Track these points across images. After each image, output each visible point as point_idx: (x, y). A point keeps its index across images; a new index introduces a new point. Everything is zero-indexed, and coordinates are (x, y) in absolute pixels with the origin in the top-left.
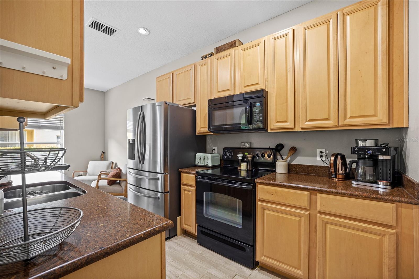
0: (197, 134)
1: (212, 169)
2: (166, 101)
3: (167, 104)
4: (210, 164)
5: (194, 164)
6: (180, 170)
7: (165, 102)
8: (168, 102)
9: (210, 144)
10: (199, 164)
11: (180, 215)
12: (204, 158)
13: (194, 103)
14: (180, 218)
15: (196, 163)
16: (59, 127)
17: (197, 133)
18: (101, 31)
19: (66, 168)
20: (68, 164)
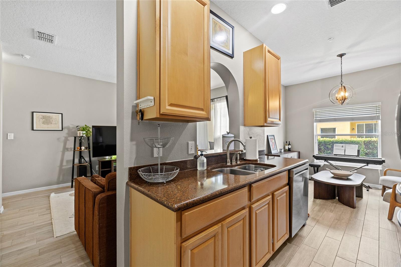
19: (381, 162)
20: (383, 159)
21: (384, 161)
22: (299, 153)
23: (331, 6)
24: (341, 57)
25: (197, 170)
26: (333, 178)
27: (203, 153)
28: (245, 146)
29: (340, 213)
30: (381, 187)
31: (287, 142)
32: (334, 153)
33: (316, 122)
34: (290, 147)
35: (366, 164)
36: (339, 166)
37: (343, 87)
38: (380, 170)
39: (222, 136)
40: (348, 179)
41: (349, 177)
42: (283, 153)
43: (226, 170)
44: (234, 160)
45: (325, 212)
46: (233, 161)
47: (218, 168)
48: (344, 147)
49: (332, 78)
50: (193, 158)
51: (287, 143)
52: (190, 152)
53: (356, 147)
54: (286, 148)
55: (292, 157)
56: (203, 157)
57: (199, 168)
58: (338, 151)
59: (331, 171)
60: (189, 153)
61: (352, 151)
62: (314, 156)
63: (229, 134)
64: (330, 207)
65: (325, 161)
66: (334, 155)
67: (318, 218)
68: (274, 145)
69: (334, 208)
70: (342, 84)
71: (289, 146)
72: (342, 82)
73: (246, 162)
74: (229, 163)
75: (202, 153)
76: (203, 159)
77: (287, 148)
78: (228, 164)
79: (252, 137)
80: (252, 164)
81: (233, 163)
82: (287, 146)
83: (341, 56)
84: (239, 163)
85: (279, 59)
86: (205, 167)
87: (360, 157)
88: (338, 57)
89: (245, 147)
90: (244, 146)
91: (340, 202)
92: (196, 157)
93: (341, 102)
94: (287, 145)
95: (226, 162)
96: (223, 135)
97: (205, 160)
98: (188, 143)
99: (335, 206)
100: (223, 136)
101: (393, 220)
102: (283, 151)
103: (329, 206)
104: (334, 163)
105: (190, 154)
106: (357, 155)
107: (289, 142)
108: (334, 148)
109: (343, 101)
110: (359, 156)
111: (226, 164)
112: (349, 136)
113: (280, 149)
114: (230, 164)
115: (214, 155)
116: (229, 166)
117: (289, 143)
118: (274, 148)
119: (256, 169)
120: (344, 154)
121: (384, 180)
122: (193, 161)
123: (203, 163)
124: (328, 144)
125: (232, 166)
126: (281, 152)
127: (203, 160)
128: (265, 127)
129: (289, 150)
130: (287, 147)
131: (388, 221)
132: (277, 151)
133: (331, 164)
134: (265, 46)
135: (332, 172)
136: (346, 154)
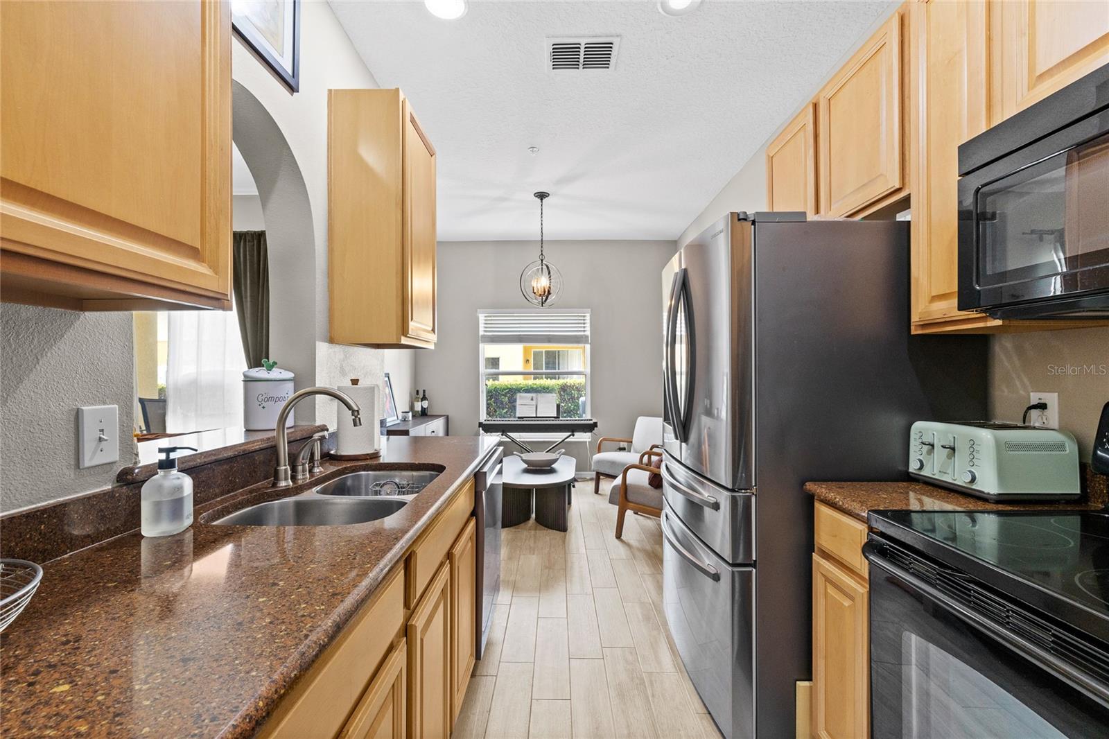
0: (913, 332)
1: (999, 513)
2: (738, 211)
3: (745, 220)
4: (989, 484)
5: (901, 468)
6: (810, 486)
7: (738, 215)
8: (751, 211)
9: (1014, 376)
10: (926, 472)
11: (808, 676)
12: (953, 449)
13: (898, 190)
14: (812, 693)
15: (913, 467)
16: (582, 336)
17: (912, 328)
18: (581, 66)
19: (590, 428)
20: (594, 421)
21: (595, 425)
22: (447, 418)
23: (553, 68)
24: (542, 200)
25: (139, 536)
26: (527, 471)
27: (173, 456)
28: (358, 411)
29: (546, 551)
30: (594, 475)
31: (418, 391)
32: (518, 415)
33: (483, 342)
34: (425, 404)
35: (570, 433)
36: (528, 442)
37: (544, 267)
38: (589, 442)
39: (242, 378)
40: (552, 471)
41: (553, 466)
42: (410, 422)
43: (276, 506)
44: (303, 464)
45: (522, 557)
46: (300, 468)
47: (243, 508)
48: (534, 399)
49: (520, 244)
50: (108, 487)
51: (419, 394)
52: (91, 459)
53: (553, 399)
54: (416, 409)
55: (433, 432)
56: (174, 472)
57: (148, 529)
58: (525, 408)
59: (522, 455)
60: (88, 462)
61: (547, 408)
62: (481, 425)
63: (274, 369)
64: (527, 541)
65: (502, 435)
66: (519, 418)
67: (512, 578)
68: (390, 402)
69: (535, 542)
70: (542, 260)
71: (424, 402)
72: (542, 254)
73: (344, 466)
74: (286, 479)
75: (168, 456)
76: (177, 482)
77: (420, 409)
78: (283, 484)
79: (358, 380)
80: (366, 468)
81: (300, 477)
82: (420, 403)
83: (542, 196)
84: (320, 472)
85: (432, 154)
86: (188, 518)
87: (561, 419)
88: (537, 198)
89: (356, 417)
90: (353, 411)
91: (541, 524)
92: (131, 481)
93: (541, 300)
94: (418, 401)
95: (277, 478)
96: (246, 373)
97: (187, 483)
98: (78, 415)
99: (535, 536)
100: (245, 376)
101: (622, 538)
102: (410, 418)
103: (525, 540)
104: (519, 436)
105: (89, 468)
106: (556, 416)
107: (424, 391)
108: (518, 402)
109: (544, 298)
110: (559, 418)
111: (274, 485)
112: (522, 376)
113: (403, 412)
114: (291, 483)
115: (220, 456)
116: (287, 492)
117: (424, 395)
118: (390, 411)
119: (377, 485)
120: (535, 416)
121: (599, 462)
122: (113, 497)
123: (177, 504)
124: (503, 395)
125: (298, 490)
126: (405, 420)
127: (180, 488)
128: (386, 350)
129: (424, 415)
130: (418, 407)
131: (617, 541)
132: (396, 418)
133: (513, 441)
134: (405, 99)
135: (524, 458)
136: (538, 416)
